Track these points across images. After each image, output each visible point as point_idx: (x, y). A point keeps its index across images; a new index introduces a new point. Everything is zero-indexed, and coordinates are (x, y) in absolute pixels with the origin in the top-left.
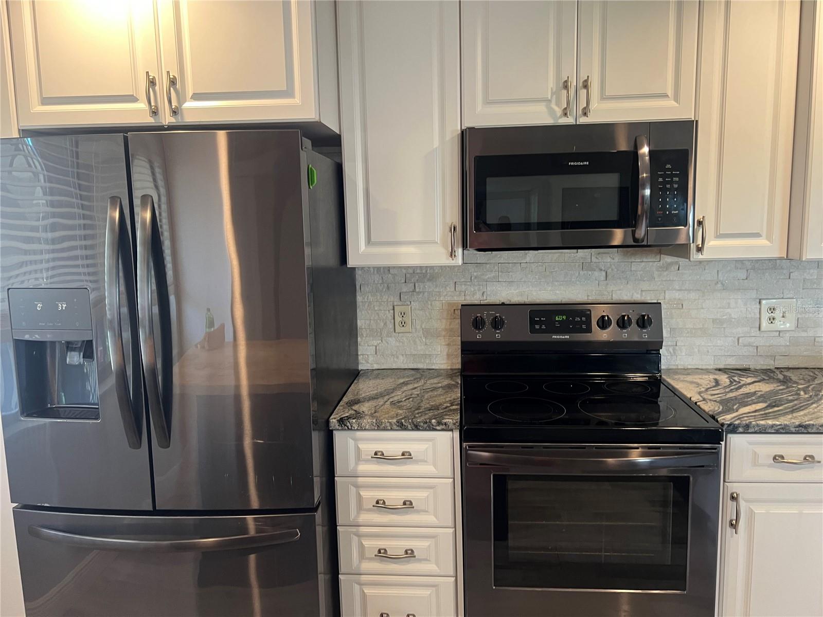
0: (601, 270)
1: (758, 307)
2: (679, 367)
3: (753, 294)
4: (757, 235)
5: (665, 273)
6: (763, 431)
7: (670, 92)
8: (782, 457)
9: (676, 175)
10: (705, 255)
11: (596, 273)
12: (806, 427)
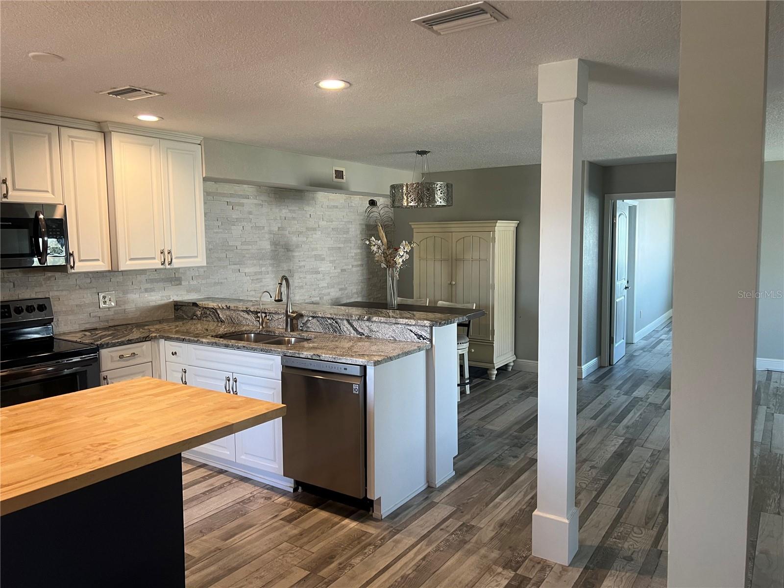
0: (11, 282)
1: (97, 296)
3: (95, 290)
4: (98, 260)
5: (48, 282)
6: (114, 345)
7: (50, 190)
8: (123, 356)
9: (58, 231)
10: (76, 270)
11: (7, 284)
12: (130, 340)
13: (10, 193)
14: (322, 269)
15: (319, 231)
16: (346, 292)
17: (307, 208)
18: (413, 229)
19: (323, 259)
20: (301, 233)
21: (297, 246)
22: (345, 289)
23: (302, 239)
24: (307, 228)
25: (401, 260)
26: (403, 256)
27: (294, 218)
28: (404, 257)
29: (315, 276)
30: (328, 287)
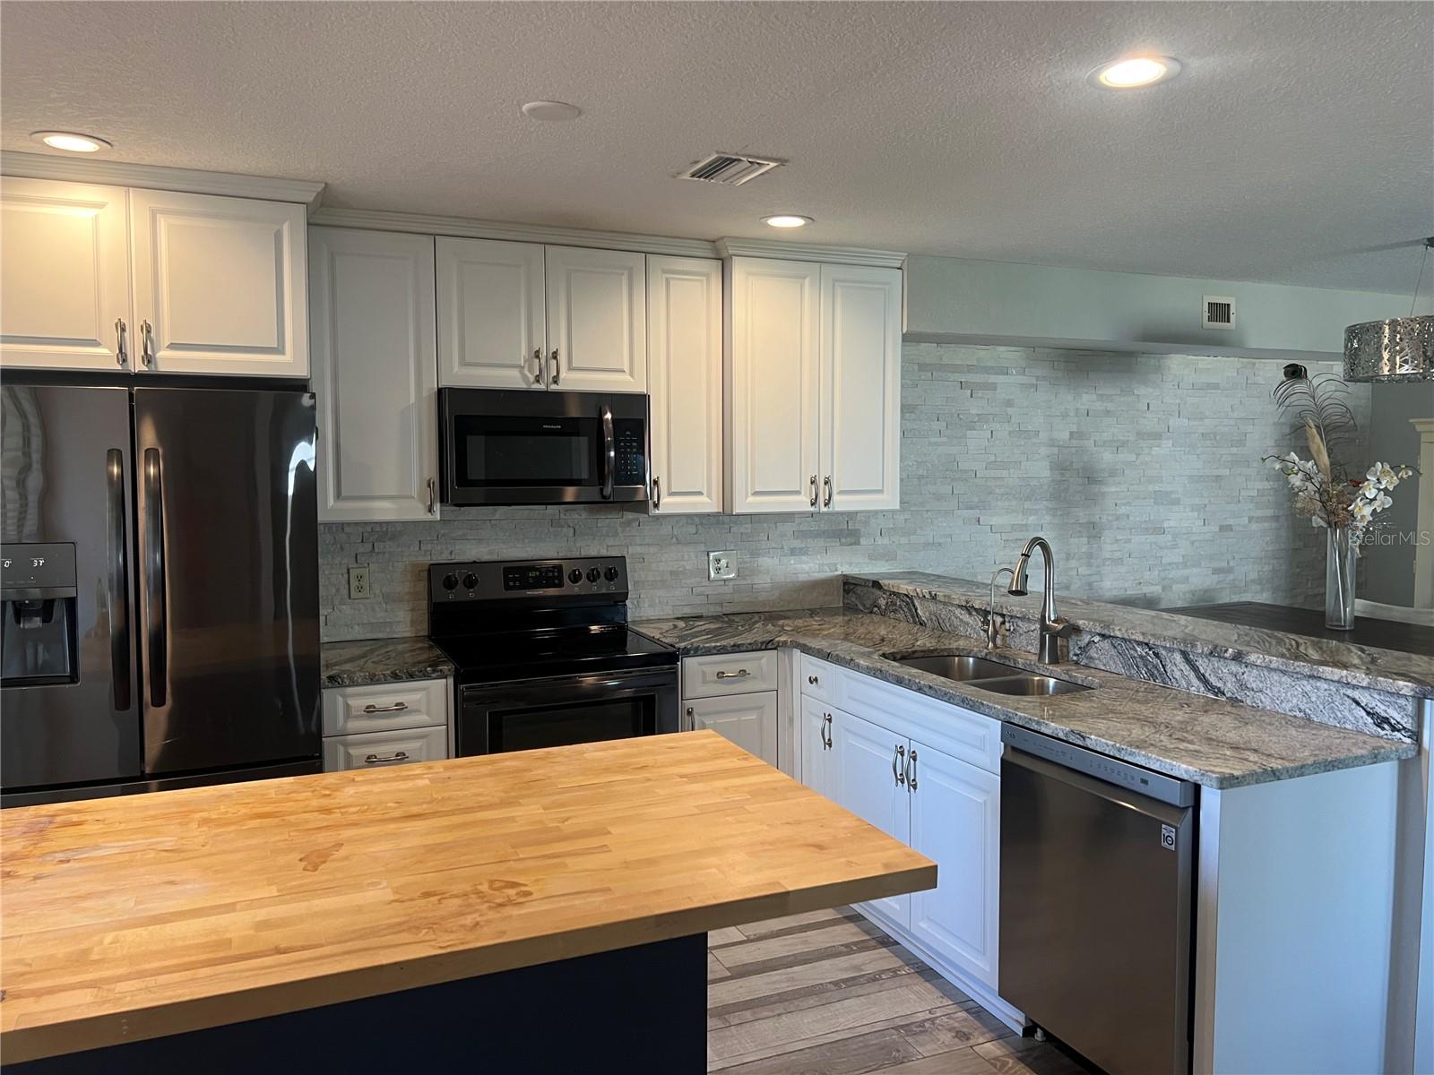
0: (569, 526)
1: (706, 558)
2: (644, 618)
3: (702, 547)
4: (700, 493)
5: (628, 529)
6: (708, 652)
7: (626, 369)
8: (723, 673)
9: (634, 441)
10: (661, 510)
11: (565, 530)
12: (739, 646)
13: (563, 375)
14: (1172, 523)
15: (1167, 439)
16: (1231, 577)
17: (1141, 390)
18: (1419, 434)
19: (1176, 502)
20: (1124, 444)
21: (1113, 473)
22: (1230, 570)
23: (1125, 456)
24: (1137, 434)
25: (1367, 511)
26: (1375, 499)
27: (1108, 412)
28: (1376, 504)
29: (1152, 538)
30: (1185, 565)
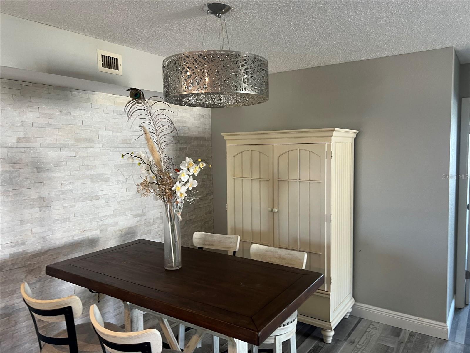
14: (104, 193)
15: (98, 143)
16: (145, 218)
17: (76, 112)
18: (225, 141)
19: (108, 180)
20: (65, 145)
21: (58, 164)
22: (143, 214)
23: (66, 153)
24: (75, 140)
25: (183, 190)
26: (187, 182)
27: (50, 125)
28: (188, 185)
29: (90, 203)
30: (115, 215)
